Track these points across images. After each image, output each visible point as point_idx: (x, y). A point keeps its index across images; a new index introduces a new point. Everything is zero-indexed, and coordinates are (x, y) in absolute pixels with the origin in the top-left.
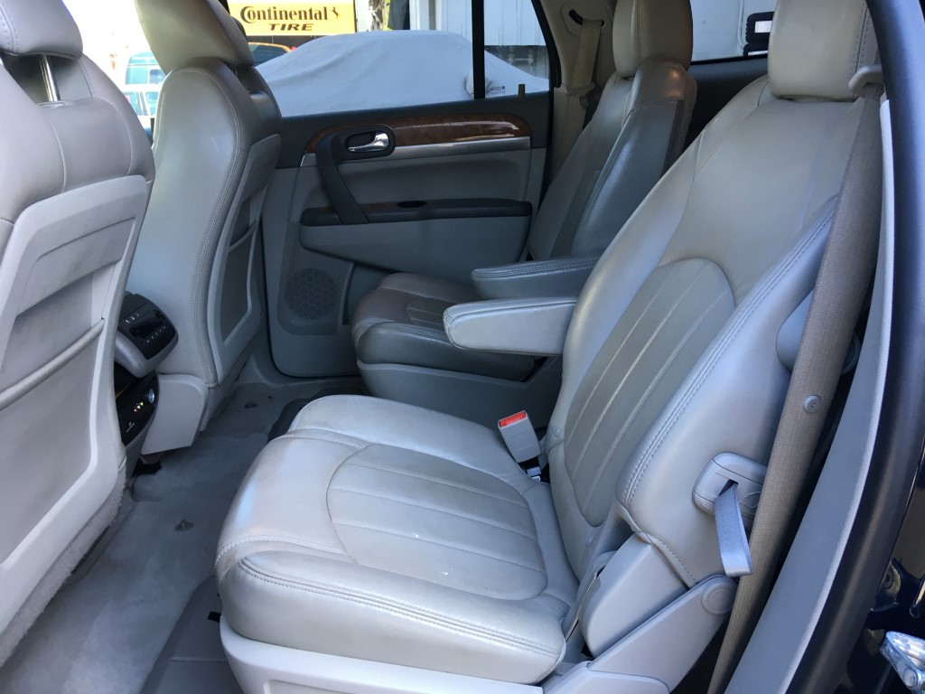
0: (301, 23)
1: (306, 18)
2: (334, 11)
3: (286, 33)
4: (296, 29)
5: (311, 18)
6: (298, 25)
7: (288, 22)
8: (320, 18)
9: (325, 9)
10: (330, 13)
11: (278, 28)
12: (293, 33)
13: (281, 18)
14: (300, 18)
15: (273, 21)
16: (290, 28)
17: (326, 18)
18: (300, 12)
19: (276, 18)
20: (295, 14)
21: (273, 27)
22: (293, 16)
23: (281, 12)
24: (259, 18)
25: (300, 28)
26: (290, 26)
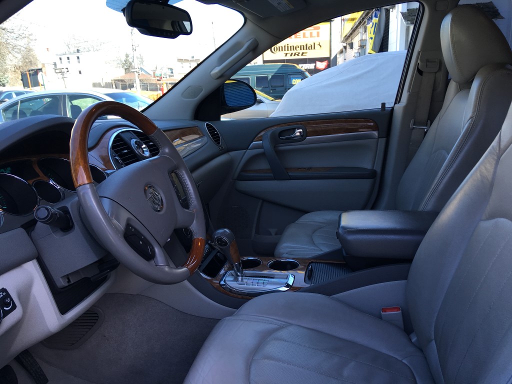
0: (301, 52)
2: (319, 45)
3: (293, 57)
4: (298, 55)
5: (306, 49)
7: (295, 51)
9: (314, 44)
10: (317, 46)
11: (289, 55)
12: (296, 57)
13: (291, 50)
14: (301, 49)
15: (287, 52)
17: (314, 48)
18: (301, 46)
19: (288, 50)
20: (298, 47)
23: (291, 47)
24: (279, 51)
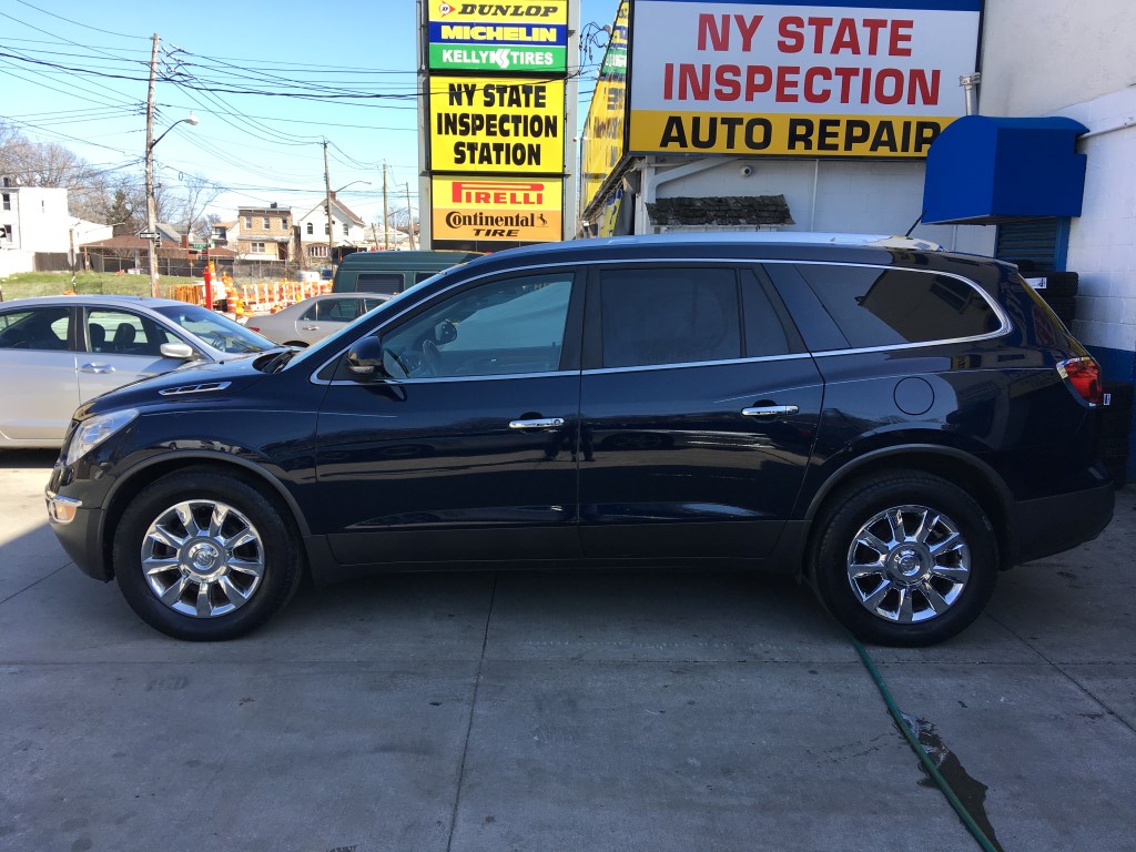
0: (507, 229)
1: (512, 224)
2: (541, 218)
3: (490, 238)
4: (501, 235)
5: (517, 224)
6: (503, 231)
7: (495, 227)
8: (527, 225)
9: (532, 215)
10: (538, 222)
11: (483, 233)
12: (498, 238)
13: (487, 224)
14: (506, 224)
15: (478, 227)
16: (494, 234)
17: (532, 225)
18: (506, 218)
19: (481, 224)
20: (502, 219)
21: (478, 232)
22: (500, 223)
23: (487, 218)
24: (465, 224)
25: (505, 234)
26: (495, 232)
